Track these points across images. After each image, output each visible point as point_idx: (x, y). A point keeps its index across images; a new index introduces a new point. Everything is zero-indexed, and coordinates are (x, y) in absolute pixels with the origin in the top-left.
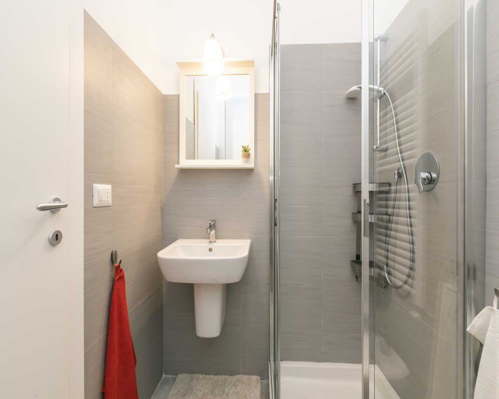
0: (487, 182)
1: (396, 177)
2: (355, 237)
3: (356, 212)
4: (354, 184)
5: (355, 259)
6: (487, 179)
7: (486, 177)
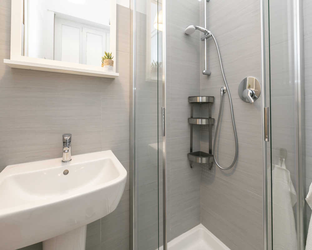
0: (305, 96)
1: (222, 93)
2: (190, 136)
3: (190, 117)
4: (189, 97)
5: (189, 152)
6: (306, 94)
7: (305, 93)
